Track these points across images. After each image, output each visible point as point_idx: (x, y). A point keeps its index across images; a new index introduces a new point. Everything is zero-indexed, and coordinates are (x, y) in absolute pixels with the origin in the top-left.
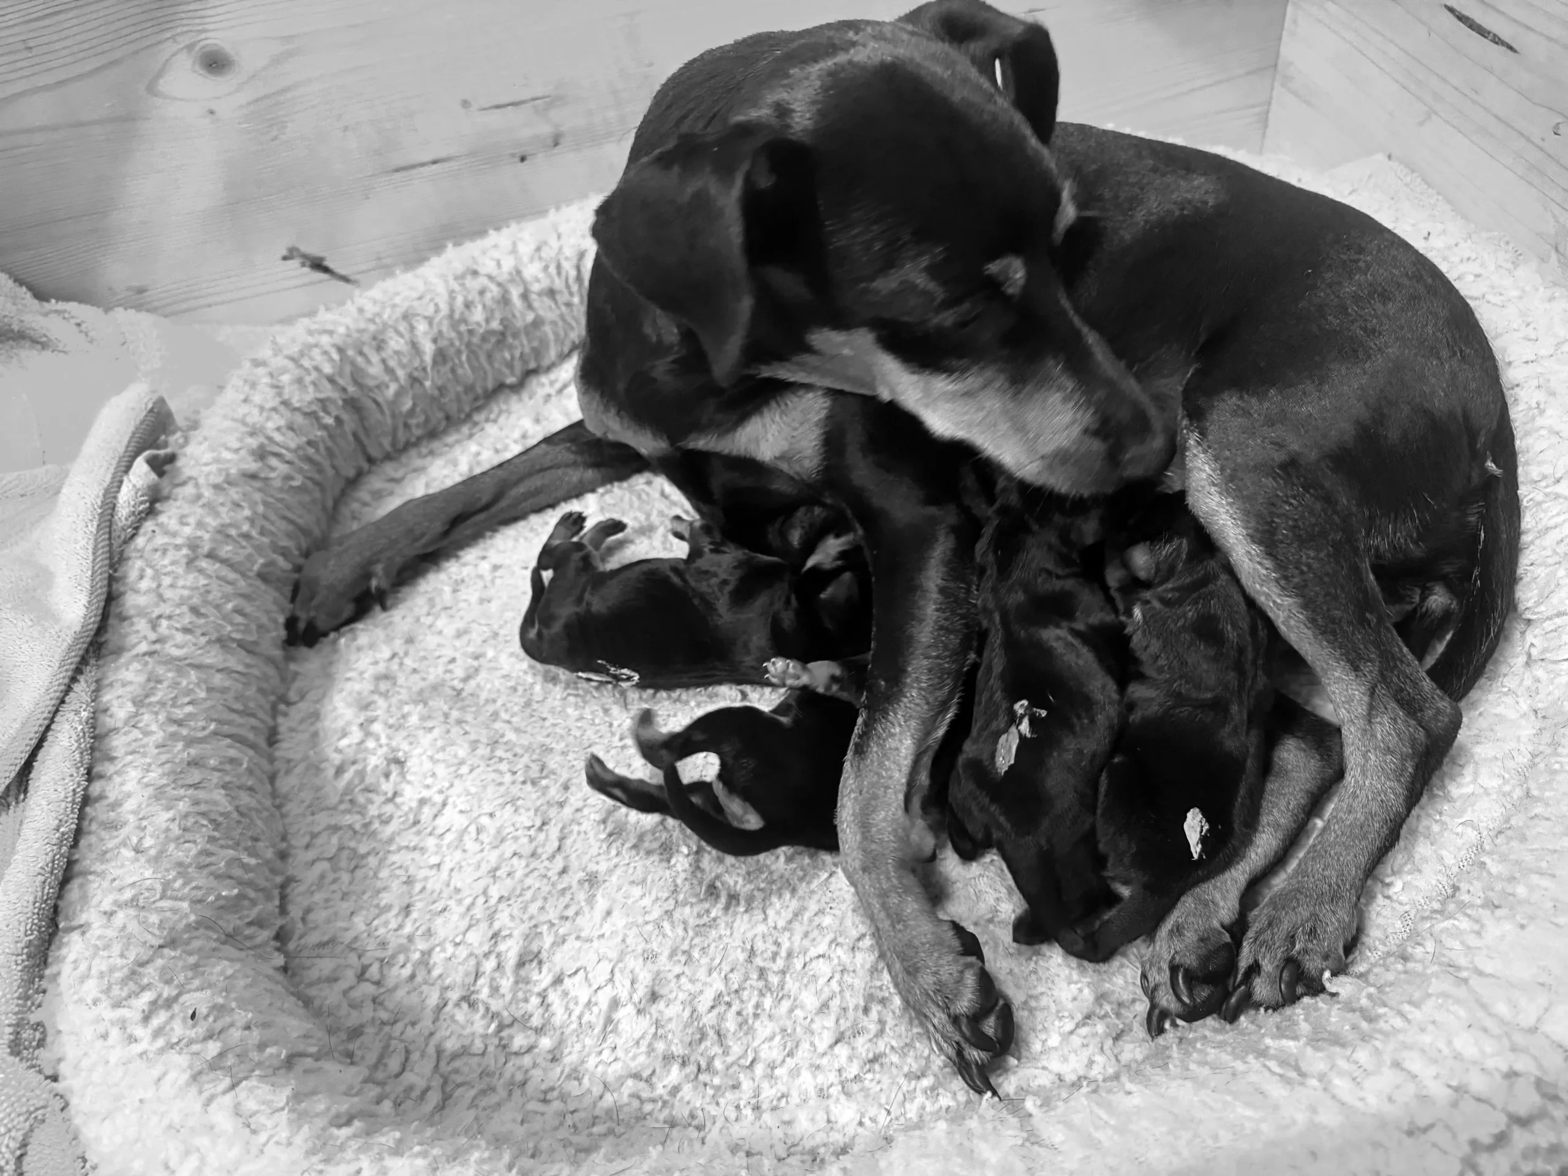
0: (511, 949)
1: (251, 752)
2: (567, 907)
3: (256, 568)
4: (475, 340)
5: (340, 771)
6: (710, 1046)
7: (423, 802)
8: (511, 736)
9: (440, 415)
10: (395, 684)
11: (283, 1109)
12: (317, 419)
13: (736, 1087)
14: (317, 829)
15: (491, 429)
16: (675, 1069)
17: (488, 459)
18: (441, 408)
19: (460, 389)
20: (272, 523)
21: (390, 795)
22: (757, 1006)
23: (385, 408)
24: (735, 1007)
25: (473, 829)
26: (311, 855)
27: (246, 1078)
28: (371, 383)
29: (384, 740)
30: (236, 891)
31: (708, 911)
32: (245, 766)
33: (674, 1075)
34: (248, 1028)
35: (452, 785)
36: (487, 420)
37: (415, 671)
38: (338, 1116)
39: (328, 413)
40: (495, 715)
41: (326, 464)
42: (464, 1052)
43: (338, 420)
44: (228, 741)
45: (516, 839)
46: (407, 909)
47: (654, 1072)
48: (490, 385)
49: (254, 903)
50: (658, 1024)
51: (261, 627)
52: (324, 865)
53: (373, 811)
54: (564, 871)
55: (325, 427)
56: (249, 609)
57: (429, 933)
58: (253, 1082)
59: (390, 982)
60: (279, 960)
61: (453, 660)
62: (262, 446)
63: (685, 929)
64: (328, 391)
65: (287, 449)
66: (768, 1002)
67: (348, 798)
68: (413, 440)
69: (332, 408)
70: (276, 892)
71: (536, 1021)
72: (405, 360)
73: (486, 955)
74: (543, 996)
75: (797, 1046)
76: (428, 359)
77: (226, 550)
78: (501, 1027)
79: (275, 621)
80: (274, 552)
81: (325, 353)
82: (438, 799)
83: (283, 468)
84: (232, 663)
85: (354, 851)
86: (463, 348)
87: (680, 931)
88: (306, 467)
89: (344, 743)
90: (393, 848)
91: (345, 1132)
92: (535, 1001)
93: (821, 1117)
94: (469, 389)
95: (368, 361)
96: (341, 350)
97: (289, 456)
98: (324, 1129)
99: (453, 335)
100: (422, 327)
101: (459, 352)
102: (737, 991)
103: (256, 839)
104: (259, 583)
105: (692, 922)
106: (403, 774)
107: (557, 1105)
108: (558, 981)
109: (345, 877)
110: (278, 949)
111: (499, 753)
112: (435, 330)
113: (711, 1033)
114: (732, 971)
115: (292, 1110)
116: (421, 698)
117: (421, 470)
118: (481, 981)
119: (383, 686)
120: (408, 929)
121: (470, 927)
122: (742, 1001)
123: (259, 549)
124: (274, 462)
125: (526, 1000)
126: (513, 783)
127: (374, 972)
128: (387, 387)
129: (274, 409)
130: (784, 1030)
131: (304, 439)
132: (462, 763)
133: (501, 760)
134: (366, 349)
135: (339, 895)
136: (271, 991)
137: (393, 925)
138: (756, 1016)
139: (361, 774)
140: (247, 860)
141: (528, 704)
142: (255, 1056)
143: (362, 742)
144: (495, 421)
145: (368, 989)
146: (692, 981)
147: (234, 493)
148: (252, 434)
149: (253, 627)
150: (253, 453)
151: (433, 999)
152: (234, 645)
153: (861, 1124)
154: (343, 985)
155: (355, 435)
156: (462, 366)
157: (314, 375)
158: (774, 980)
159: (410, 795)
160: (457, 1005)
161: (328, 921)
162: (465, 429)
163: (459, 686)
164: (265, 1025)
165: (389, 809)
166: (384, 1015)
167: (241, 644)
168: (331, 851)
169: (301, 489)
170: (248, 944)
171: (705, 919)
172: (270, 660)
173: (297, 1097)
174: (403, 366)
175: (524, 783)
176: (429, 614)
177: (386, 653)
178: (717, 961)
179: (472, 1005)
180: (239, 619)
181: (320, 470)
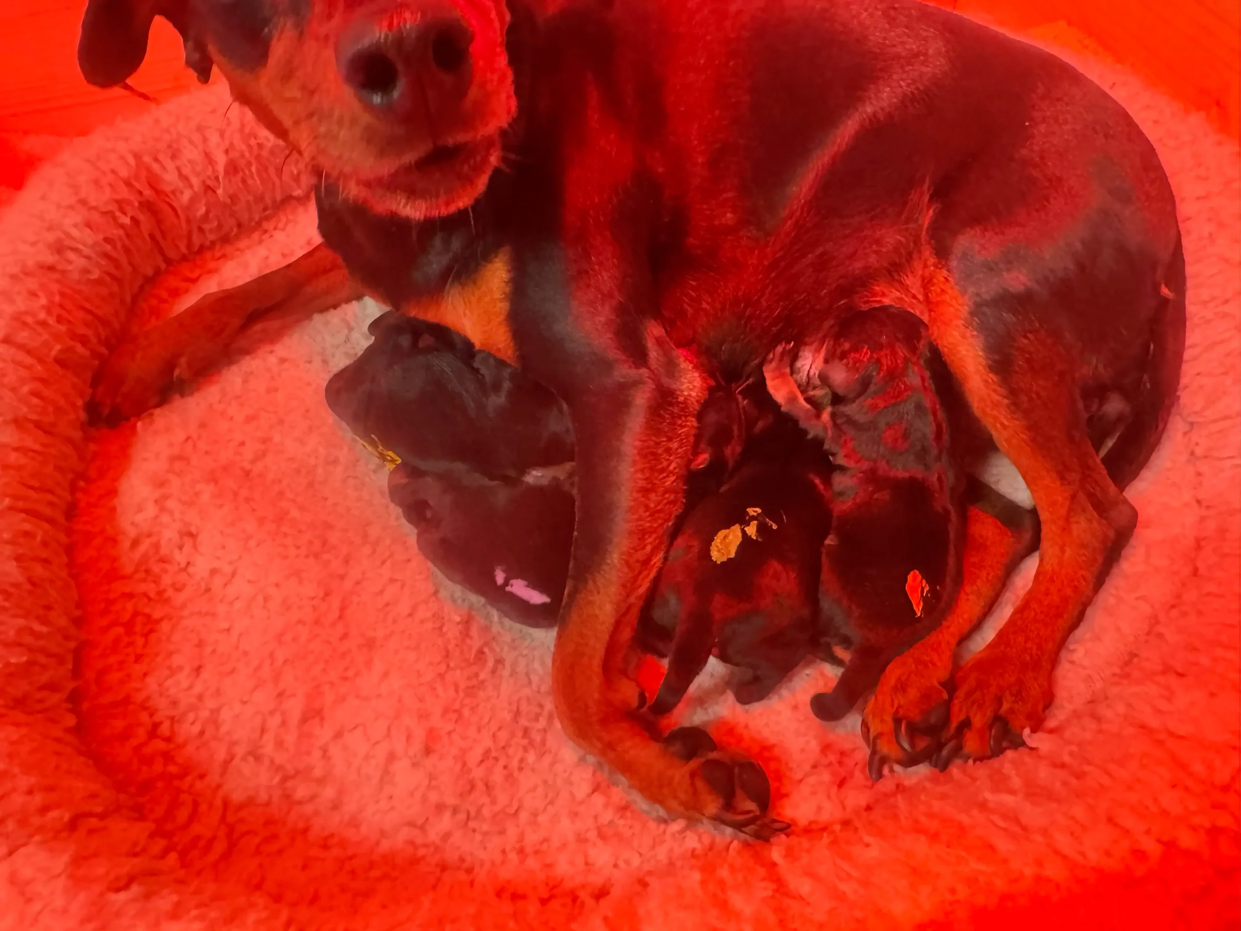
0: (295, 707)
1: (46, 526)
2: (346, 669)
3: (54, 353)
4: (265, 153)
5: (136, 543)
6: (480, 797)
7: (213, 572)
8: (295, 513)
9: (232, 222)
10: (189, 463)
11: (59, 875)
12: (115, 218)
13: (502, 832)
14: (112, 596)
15: (279, 236)
16: (447, 817)
17: (276, 262)
18: (233, 214)
19: (251, 198)
20: (69, 312)
21: (183, 565)
22: (522, 760)
23: (179, 212)
24: (502, 762)
25: (260, 598)
26: (104, 622)
27: (24, 845)
28: (167, 189)
29: (177, 515)
30: (24, 659)
31: (477, 675)
32: (39, 539)
33: (446, 822)
34: (30, 792)
35: (240, 557)
36: (275, 229)
37: (207, 453)
38: (117, 879)
39: (125, 214)
40: (281, 494)
41: (124, 260)
42: (250, 802)
43: (135, 220)
44: (23, 515)
45: (300, 608)
46: (198, 670)
47: (427, 819)
48: (279, 198)
49: (44, 667)
50: (431, 777)
51: (58, 410)
52: (120, 630)
53: (167, 580)
54: (345, 637)
55: (122, 226)
56: (47, 393)
57: (218, 693)
58: (30, 849)
59: (180, 739)
60: (71, 721)
61: (242, 444)
62: (59, 241)
63: (457, 691)
64: (124, 193)
65: (84, 245)
66: (531, 757)
67: (143, 568)
68: (208, 243)
69: (128, 209)
70: (70, 658)
71: (318, 772)
72: (199, 168)
73: (272, 713)
74: (325, 750)
75: (558, 795)
76: (221, 169)
77: (23, 336)
78: (285, 779)
79: (73, 405)
80: (72, 339)
81: (122, 158)
82: (228, 569)
83: (80, 262)
84: (29, 443)
85: (148, 616)
86: (253, 161)
87: (451, 692)
88: (103, 262)
89: (139, 518)
90: (185, 613)
91: (122, 896)
92: (317, 754)
93: (580, 860)
94: (260, 199)
95: (164, 168)
96: (137, 156)
97: (86, 251)
98: (102, 895)
99: (244, 147)
100: (214, 139)
101: (249, 164)
102: (504, 748)
103: (48, 608)
104: (57, 368)
105: (463, 685)
106: (195, 547)
107: (336, 852)
108: (338, 735)
109: (140, 641)
110: (70, 711)
111: (284, 529)
112: (227, 143)
113: (480, 785)
114: (500, 729)
115: (71, 876)
116: (213, 479)
117: (215, 271)
118: (266, 737)
119: (178, 466)
120: (197, 689)
121: (256, 687)
122: (508, 756)
123: (57, 337)
124: (71, 256)
125: (309, 753)
126: (297, 556)
127: (165, 730)
128: (182, 193)
129: (71, 207)
130: (545, 782)
131: (101, 237)
132: (249, 537)
133: (286, 535)
134: (161, 157)
135: (132, 658)
136: (58, 754)
137: (185, 684)
138: (521, 769)
139: (157, 546)
140: (37, 627)
141: (311, 485)
142: (36, 821)
143: (156, 517)
144: (283, 229)
145: (160, 745)
146: (464, 738)
147: (32, 284)
148: (50, 229)
149: (50, 409)
150: (50, 246)
151: (221, 754)
152: (31, 426)
153: (616, 866)
154: (134, 742)
155: (152, 236)
156: (253, 178)
157: (111, 177)
158: (538, 738)
159: (201, 566)
160: (244, 759)
161: (122, 682)
162: (256, 236)
163: (248, 466)
164: (50, 789)
165: (183, 577)
166: (173, 769)
167: (38, 425)
168: (126, 617)
169: (98, 282)
170: (39, 707)
171: (474, 682)
172: (69, 440)
173: (78, 861)
174: (197, 175)
175: (307, 556)
176: (220, 402)
177: (182, 436)
178: (486, 720)
179: (258, 758)
180: (35, 401)
181: (117, 265)
